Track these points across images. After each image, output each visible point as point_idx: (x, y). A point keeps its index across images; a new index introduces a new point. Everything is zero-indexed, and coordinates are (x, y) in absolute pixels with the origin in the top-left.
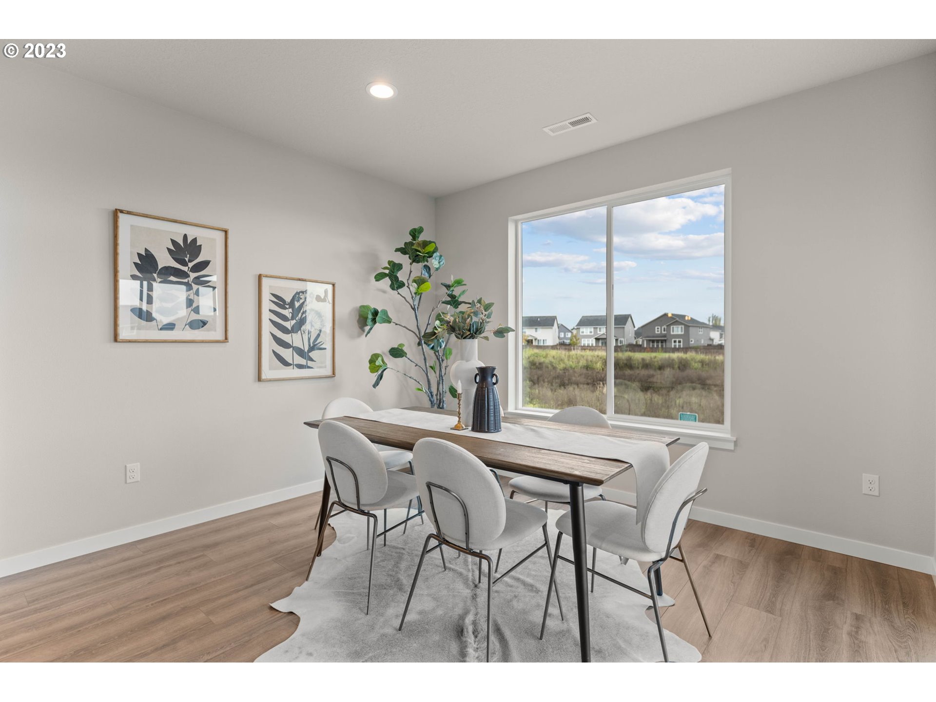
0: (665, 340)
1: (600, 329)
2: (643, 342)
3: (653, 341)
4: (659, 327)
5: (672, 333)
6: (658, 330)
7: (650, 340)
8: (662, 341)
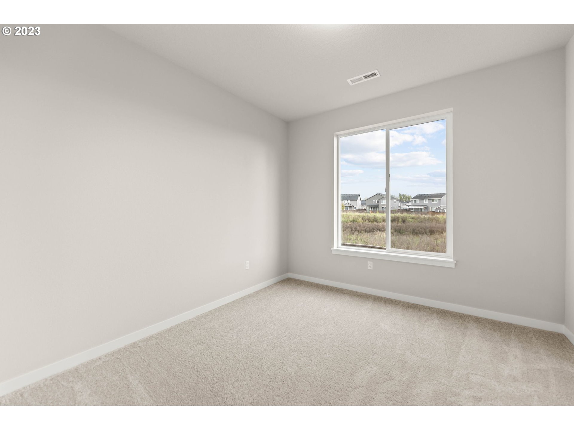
0: (378, 207)
1: (344, 201)
2: (367, 208)
3: (372, 208)
4: (375, 200)
5: (381, 203)
6: (374, 202)
7: (370, 207)
8: (376, 207)
